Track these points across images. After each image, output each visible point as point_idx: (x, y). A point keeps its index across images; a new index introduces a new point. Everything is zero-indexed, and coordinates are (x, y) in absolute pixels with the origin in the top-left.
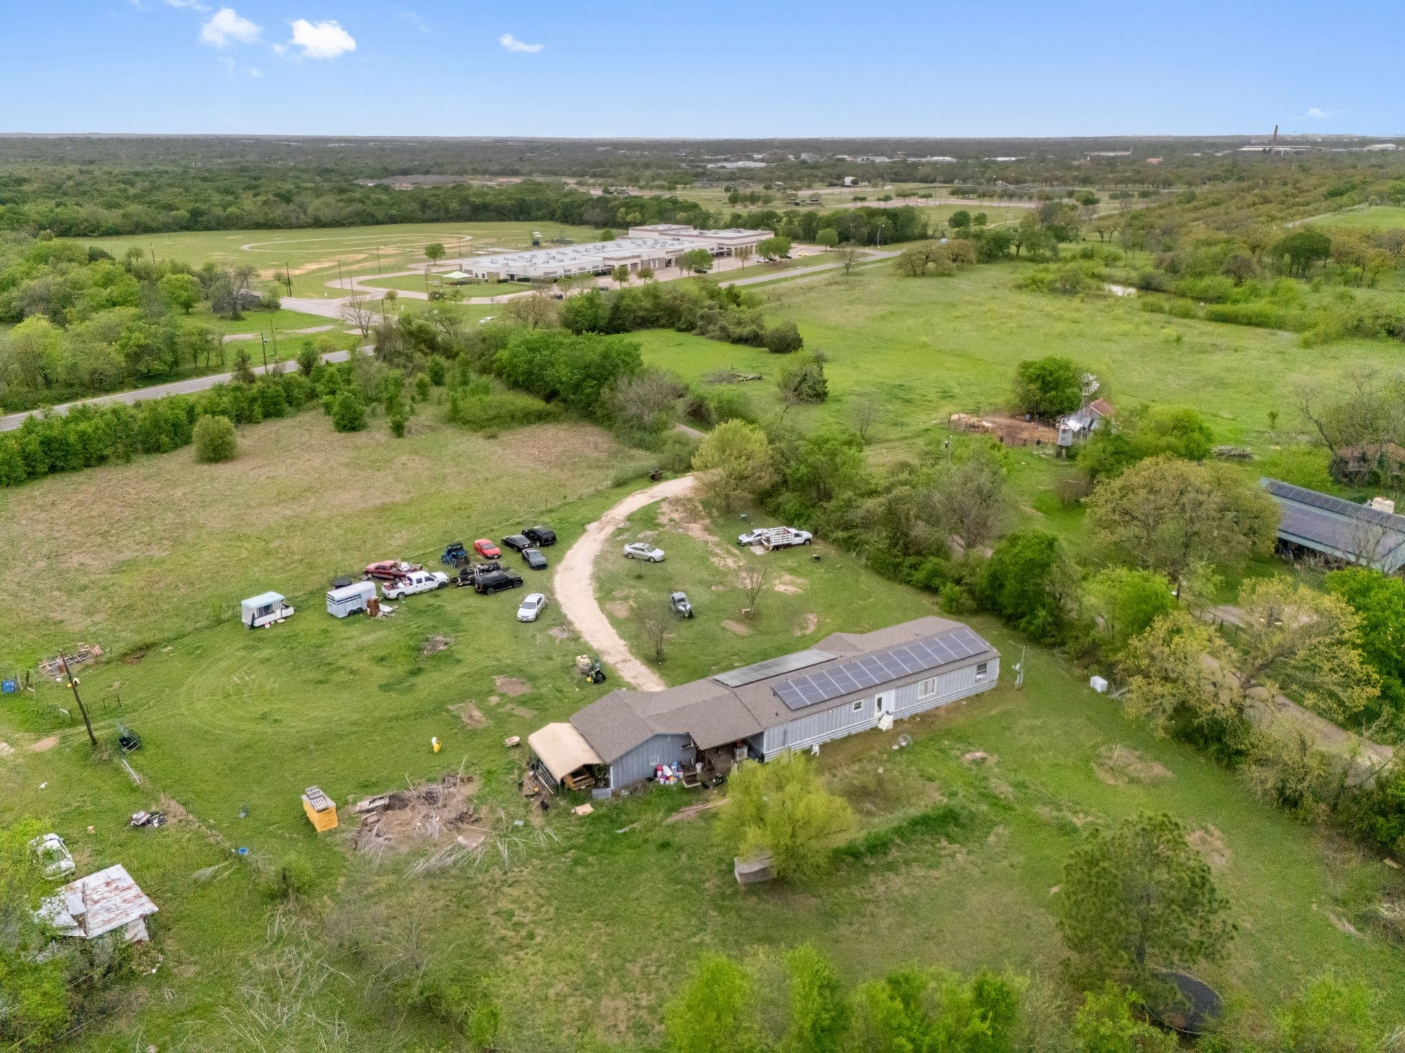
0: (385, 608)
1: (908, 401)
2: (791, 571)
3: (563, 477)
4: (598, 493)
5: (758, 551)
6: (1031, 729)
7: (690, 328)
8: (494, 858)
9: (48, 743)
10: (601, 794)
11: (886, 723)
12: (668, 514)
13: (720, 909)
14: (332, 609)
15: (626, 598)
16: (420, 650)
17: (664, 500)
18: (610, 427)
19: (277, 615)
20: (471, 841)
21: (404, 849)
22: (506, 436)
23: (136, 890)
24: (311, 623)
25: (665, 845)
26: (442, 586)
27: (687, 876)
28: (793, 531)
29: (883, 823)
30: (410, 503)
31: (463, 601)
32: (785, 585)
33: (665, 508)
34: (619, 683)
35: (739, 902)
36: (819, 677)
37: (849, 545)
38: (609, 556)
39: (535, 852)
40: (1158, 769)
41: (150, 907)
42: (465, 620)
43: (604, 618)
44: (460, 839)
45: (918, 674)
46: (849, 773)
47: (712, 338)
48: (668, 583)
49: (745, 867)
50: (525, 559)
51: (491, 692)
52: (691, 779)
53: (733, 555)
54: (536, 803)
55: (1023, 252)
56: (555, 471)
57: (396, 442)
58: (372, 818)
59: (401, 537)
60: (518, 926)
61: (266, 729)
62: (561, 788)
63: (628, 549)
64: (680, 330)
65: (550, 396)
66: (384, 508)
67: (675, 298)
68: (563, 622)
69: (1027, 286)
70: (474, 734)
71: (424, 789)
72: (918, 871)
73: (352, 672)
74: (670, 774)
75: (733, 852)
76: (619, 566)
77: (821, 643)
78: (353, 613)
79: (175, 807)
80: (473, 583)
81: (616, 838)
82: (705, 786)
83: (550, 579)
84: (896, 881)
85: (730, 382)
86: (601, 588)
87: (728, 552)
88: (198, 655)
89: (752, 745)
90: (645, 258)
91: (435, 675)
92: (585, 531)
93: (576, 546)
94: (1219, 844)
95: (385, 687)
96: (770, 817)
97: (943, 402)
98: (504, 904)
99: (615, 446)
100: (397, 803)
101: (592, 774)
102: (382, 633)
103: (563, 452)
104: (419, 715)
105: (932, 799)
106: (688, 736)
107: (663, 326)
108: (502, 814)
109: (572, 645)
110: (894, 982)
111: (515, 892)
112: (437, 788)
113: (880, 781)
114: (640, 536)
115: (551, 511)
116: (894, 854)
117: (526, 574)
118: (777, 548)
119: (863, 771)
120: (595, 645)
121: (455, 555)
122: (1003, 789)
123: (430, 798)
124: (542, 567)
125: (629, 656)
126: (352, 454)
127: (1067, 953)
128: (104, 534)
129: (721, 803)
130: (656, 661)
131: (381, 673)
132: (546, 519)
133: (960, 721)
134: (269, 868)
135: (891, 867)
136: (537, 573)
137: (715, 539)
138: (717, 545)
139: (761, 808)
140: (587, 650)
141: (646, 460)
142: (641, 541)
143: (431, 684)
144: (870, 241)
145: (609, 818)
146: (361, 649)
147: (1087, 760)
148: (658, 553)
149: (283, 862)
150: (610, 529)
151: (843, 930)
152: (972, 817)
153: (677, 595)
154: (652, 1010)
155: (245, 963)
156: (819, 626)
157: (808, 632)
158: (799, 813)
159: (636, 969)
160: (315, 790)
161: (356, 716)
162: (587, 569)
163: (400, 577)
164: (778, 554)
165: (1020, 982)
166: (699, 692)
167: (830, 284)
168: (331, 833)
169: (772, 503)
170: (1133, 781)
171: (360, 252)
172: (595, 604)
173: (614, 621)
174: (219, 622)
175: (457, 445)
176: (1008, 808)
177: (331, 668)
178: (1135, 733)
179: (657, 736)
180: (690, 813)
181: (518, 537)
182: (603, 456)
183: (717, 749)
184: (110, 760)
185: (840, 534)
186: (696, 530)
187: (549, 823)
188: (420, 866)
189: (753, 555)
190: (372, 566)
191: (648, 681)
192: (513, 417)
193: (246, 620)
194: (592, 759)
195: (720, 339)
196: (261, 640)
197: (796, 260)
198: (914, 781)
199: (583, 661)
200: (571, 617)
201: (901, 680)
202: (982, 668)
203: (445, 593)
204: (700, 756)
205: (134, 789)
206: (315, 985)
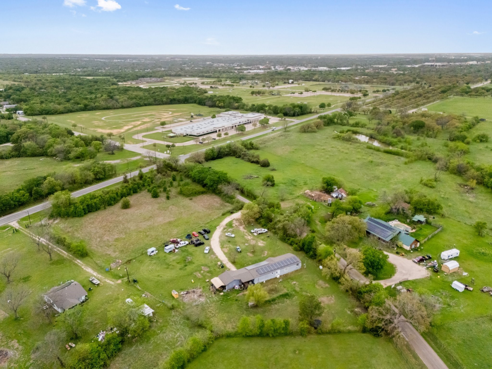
0: (176, 250)
1: (295, 186)
2: (263, 240)
3: (210, 212)
4: (219, 218)
5: (255, 234)
6: (306, 277)
7: (239, 157)
8: (207, 303)
9: (120, 281)
10: (225, 291)
11: (278, 276)
12: (235, 224)
13: (246, 311)
14: (165, 251)
15: (227, 247)
16: (186, 260)
17: (234, 219)
18: (220, 196)
19: (154, 253)
20: (202, 299)
21: (191, 301)
22: (194, 199)
23: (149, 308)
24: (161, 254)
25: (236, 300)
26: (187, 245)
27: (241, 305)
28: (263, 229)
29: (275, 296)
30: (175, 221)
31: (192, 248)
32: (261, 244)
33: (234, 222)
34: (226, 268)
35: (249, 309)
36: (265, 268)
37: (275, 233)
38: (223, 236)
39: (214, 301)
40: (327, 285)
41: (153, 311)
42: (193, 253)
43: (222, 252)
44: (201, 299)
45: (285, 266)
46: (270, 286)
47: (245, 161)
48: (235, 243)
49: (250, 304)
50: (204, 237)
51: (201, 270)
52: (241, 288)
53: (250, 235)
54: (213, 293)
55: (339, 121)
56: (208, 211)
57: (168, 201)
58: (184, 295)
59: (175, 232)
60: (213, 313)
61: (159, 278)
62: (217, 290)
63: (226, 234)
64: (236, 157)
65: (204, 186)
66: (170, 223)
67: (235, 148)
68: (214, 254)
69: (336, 138)
70: (200, 279)
71: (192, 290)
72: (280, 304)
73: (173, 266)
74: (237, 287)
75: (248, 301)
76: (224, 239)
77: (267, 260)
78: (170, 252)
79: (148, 293)
80: (194, 243)
81: (228, 299)
82: (244, 289)
83: (210, 242)
84: (276, 306)
85: (250, 178)
86: (221, 245)
87: (249, 234)
88: (141, 262)
89: (252, 281)
90: (226, 127)
91: (190, 266)
92: (216, 229)
93: (215, 233)
94: (333, 299)
95: (181, 269)
96: (254, 295)
97: (304, 186)
98: (210, 310)
99: (222, 202)
100: (188, 293)
101: (223, 287)
102: (177, 257)
103: (209, 204)
104: (188, 275)
105: (285, 291)
106: (240, 280)
107: (232, 156)
108: (207, 295)
109: (216, 259)
110: (272, 320)
111: (212, 308)
112: (195, 290)
113: (276, 288)
114: (229, 230)
115: (208, 223)
116: (277, 301)
117: (205, 241)
118: (259, 234)
119: (273, 286)
120: (221, 259)
121: (189, 237)
122: (298, 289)
123: (194, 292)
124: (208, 239)
125: (228, 262)
126: (158, 205)
127: (300, 316)
128: (109, 231)
129: (247, 292)
130: (234, 263)
131: (179, 266)
132: (207, 225)
133: (292, 275)
134: (170, 305)
135: (276, 304)
136: (207, 241)
137: (246, 231)
138: (246, 232)
139: (253, 294)
140: (219, 260)
141: (229, 207)
142: (229, 232)
143: (189, 268)
144: (294, 115)
145: (226, 295)
146: (174, 260)
147: (314, 283)
148: (233, 236)
149: (172, 304)
150: (222, 228)
151: (266, 314)
152: (291, 294)
153: (238, 247)
154: (235, 326)
155: (169, 319)
156: (268, 254)
157: (265, 255)
158: (259, 294)
159: (232, 320)
160: (174, 291)
161: (176, 275)
162: (218, 240)
163: (178, 243)
164: (260, 235)
165: (290, 320)
166: (242, 270)
167: (280, 136)
168: (177, 298)
169: (259, 221)
170: (322, 287)
171: (138, 120)
172: (220, 249)
173: (225, 253)
174: (142, 254)
175: (183, 202)
176: (298, 293)
177: (168, 265)
178: (324, 278)
179: (235, 280)
180: (241, 294)
181: (202, 231)
182: (219, 205)
183: (246, 282)
184: (133, 285)
185: (274, 230)
186: (241, 228)
187: (216, 296)
188: (194, 304)
189: (254, 236)
190: (171, 240)
191: (233, 268)
192: (196, 193)
193: (149, 254)
194: (223, 285)
195: (248, 161)
196: (152, 258)
197: (271, 125)
198: (282, 287)
199: (219, 263)
200: (215, 252)
201: (281, 268)
202: (298, 265)
203: (188, 246)
204: (243, 284)
205: (140, 290)
206: (182, 322)
